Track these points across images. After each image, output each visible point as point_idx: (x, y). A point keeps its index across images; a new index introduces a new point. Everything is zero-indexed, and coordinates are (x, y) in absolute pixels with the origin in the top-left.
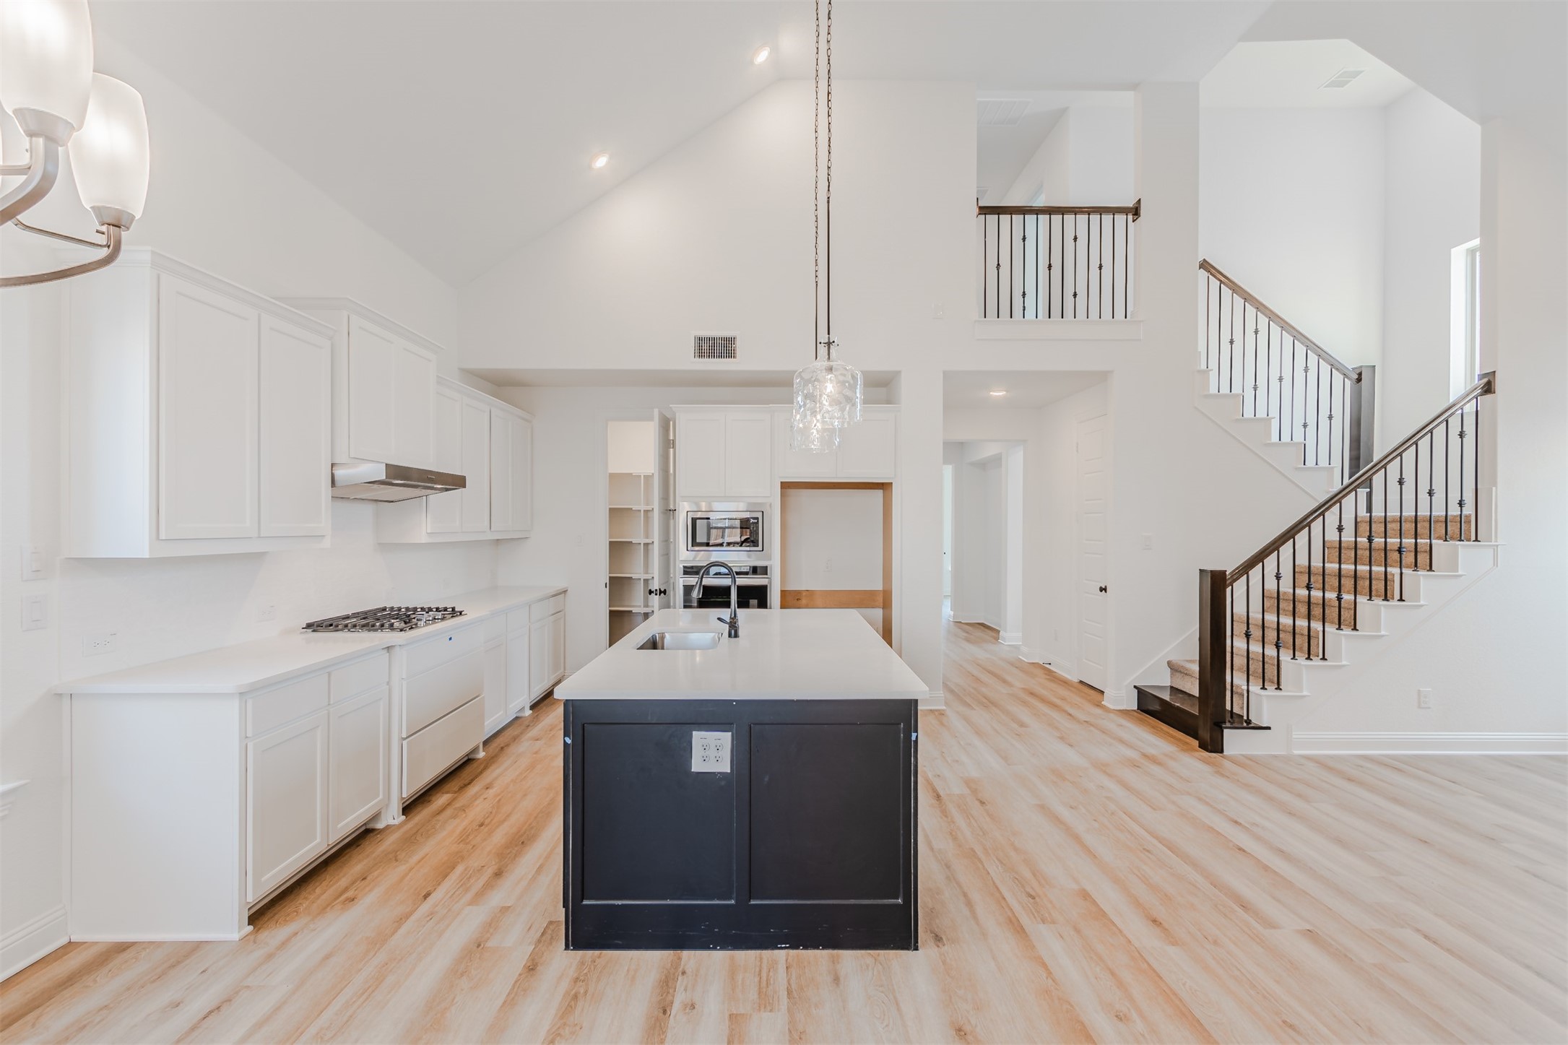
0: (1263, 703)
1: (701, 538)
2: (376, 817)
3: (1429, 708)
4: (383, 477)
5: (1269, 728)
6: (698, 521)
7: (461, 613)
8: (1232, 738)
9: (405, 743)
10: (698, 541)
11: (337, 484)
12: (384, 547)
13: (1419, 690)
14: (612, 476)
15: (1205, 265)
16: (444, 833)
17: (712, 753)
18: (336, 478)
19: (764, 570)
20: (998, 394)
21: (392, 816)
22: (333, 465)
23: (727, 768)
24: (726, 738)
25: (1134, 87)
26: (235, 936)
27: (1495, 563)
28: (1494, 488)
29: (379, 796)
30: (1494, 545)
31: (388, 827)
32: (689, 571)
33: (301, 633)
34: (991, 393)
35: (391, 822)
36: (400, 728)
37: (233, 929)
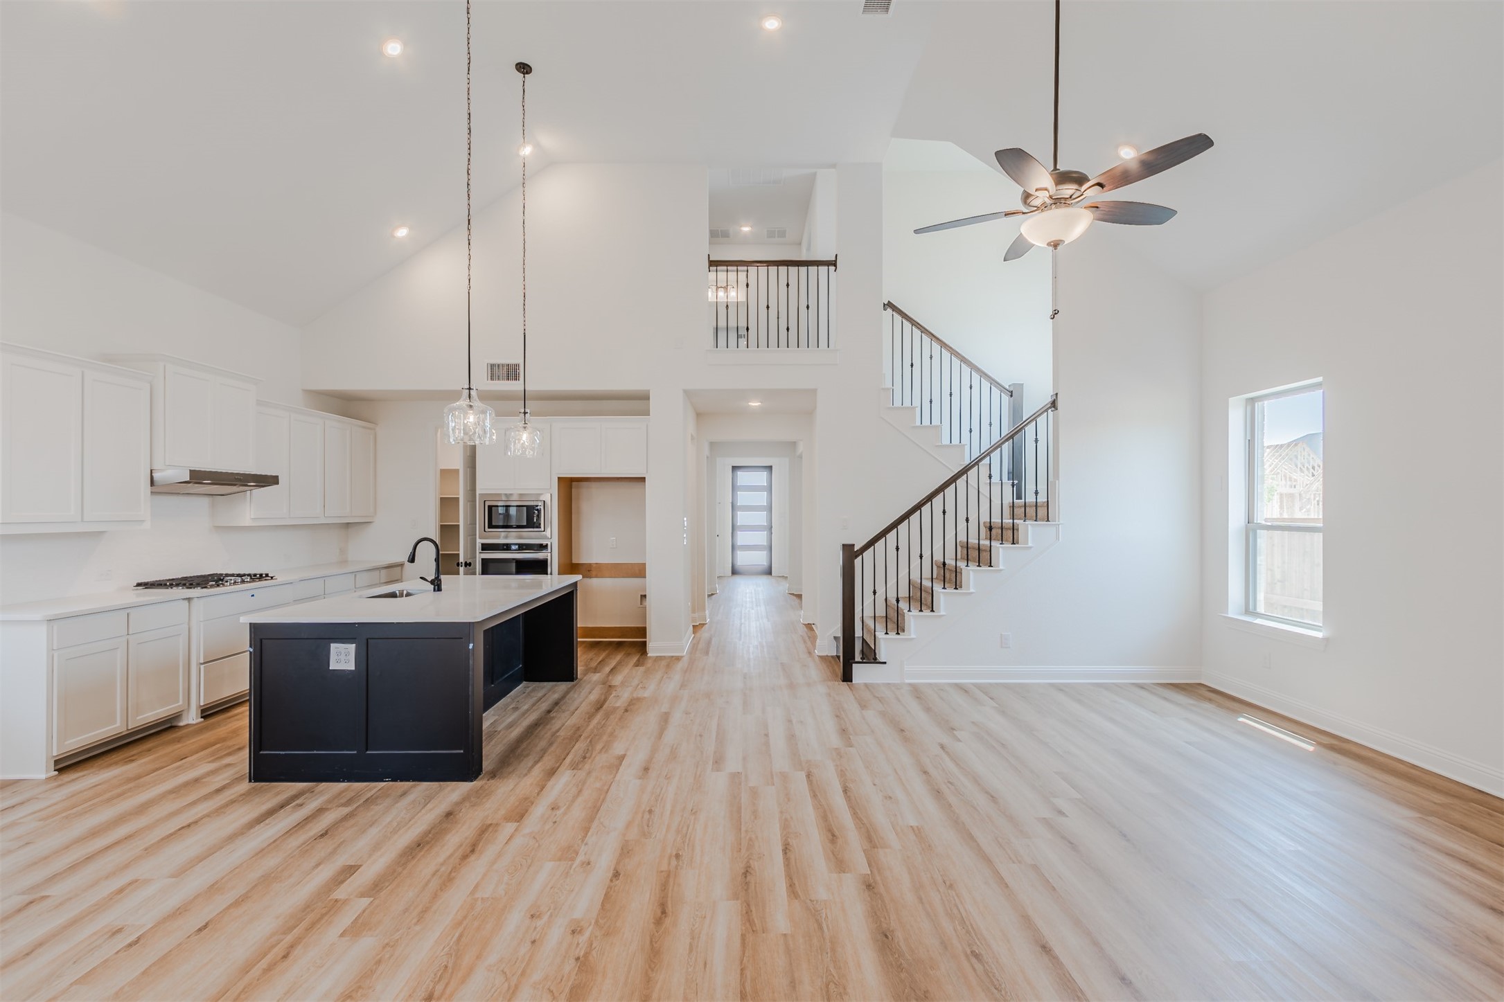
0: (886, 644)
1: (498, 521)
2: (177, 716)
3: (1009, 648)
4: (188, 479)
5: (885, 663)
6: (493, 508)
7: (272, 578)
8: (861, 672)
9: (202, 667)
10: (494, 524)
11: (155, 484)
12: (219, 528)
13: (1001, 635)
14: (443, 471)
15: (889, 305)
16: (225, 728)
17: (343, 657)
18: (154, 479)
19: (542, 547)
20: (755, 404)
21: (192, 718)
22: (151, 471)
23: (353, 668)
24: (352, 647)
25: (834, 166)
26: (43, 776)
27: (1058, 538)
28: (1057, 481)
29: (178, 702)
30: (1057, 524)
31: (187, 725)
32: (485, 547)
33: (133, 590)
34: (750, 404)
35: (191, 722)
36: (197, 656)
37: (41, 770)
